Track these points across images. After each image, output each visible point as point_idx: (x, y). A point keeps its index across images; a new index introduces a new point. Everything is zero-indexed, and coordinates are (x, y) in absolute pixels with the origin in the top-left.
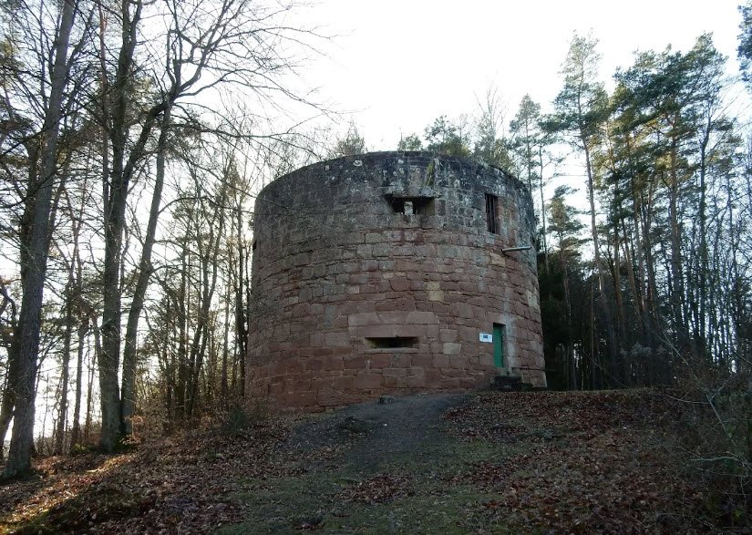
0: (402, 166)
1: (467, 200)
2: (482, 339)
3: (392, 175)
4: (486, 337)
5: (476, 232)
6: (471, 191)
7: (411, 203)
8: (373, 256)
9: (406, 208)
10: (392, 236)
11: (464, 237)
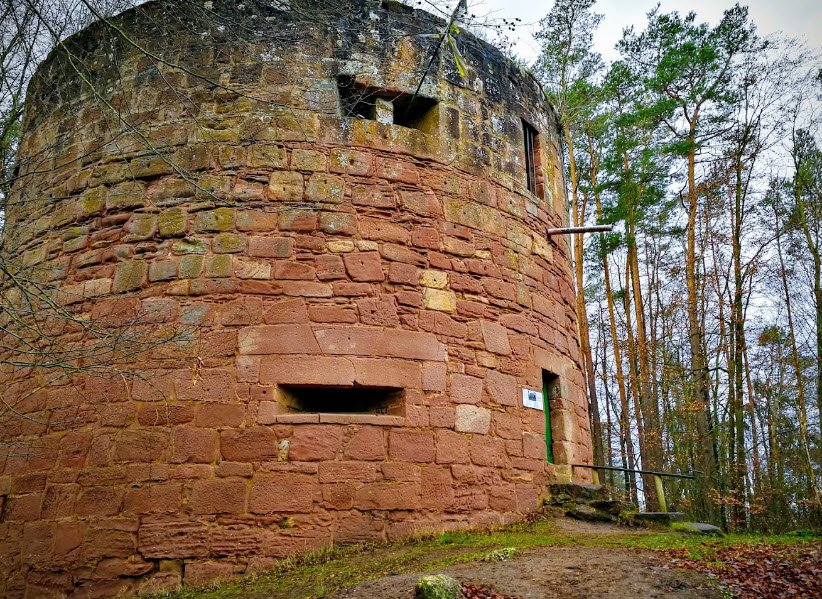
0: (376, 24)
1: (495, 120)
2: (527, 402)
3: (355, 39)
4: (533, 398)
5: (510, 185)
6: (501, 106)
7: (390, 105)
8: (306, 200)
9: (379, 111)
10: (352, 162)
11: (491, 191)
